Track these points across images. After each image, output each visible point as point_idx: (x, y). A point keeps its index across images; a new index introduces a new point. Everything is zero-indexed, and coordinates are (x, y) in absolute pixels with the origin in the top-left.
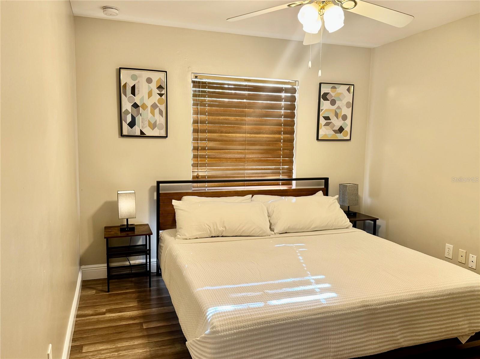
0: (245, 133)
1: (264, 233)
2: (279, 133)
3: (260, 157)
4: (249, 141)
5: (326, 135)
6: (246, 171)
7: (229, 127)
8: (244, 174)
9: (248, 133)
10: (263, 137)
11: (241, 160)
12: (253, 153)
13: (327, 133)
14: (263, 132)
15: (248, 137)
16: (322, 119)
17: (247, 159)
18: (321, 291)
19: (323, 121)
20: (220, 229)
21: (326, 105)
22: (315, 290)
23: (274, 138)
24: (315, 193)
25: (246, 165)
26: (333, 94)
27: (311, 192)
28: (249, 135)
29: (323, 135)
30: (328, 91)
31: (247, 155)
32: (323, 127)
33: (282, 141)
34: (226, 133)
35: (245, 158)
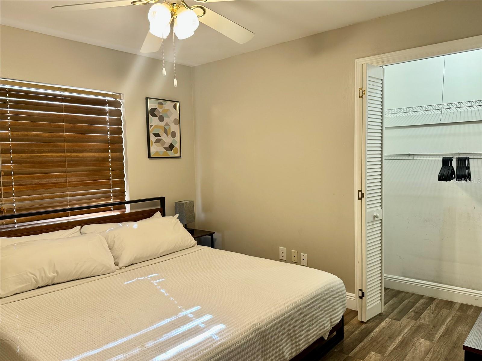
0: (64, 152)
1: (108, 270)
2: (106, 151)
3: (85, 179)
4: (70, 161)
5: (157, 152)
6: (69, 198)
7: (42, 145)
8: (66, 201)
9: (68, 152)
10: (88, 157)
11: (61, 185)
12: (76, 176)
13: (159, 150)
14: (87, 150)
15: (68, 157)
16: (151, 136)
17: (69, 183)
18: (207, 326)
19: (153, 138)
20: (50, 276)
21: (154, 121)
22: (200, 327)
23: (101, 157)
24: (152, 215)
25: (68, 190)
26: (160, 110)
27: (148, 214)
28: (69, 154)
29: (154, 153)
30: (156, 106)
31: (69, 178)
32: (154, 144)
33: (110, 160)
34: (38, 152)
35: (66, 182)
